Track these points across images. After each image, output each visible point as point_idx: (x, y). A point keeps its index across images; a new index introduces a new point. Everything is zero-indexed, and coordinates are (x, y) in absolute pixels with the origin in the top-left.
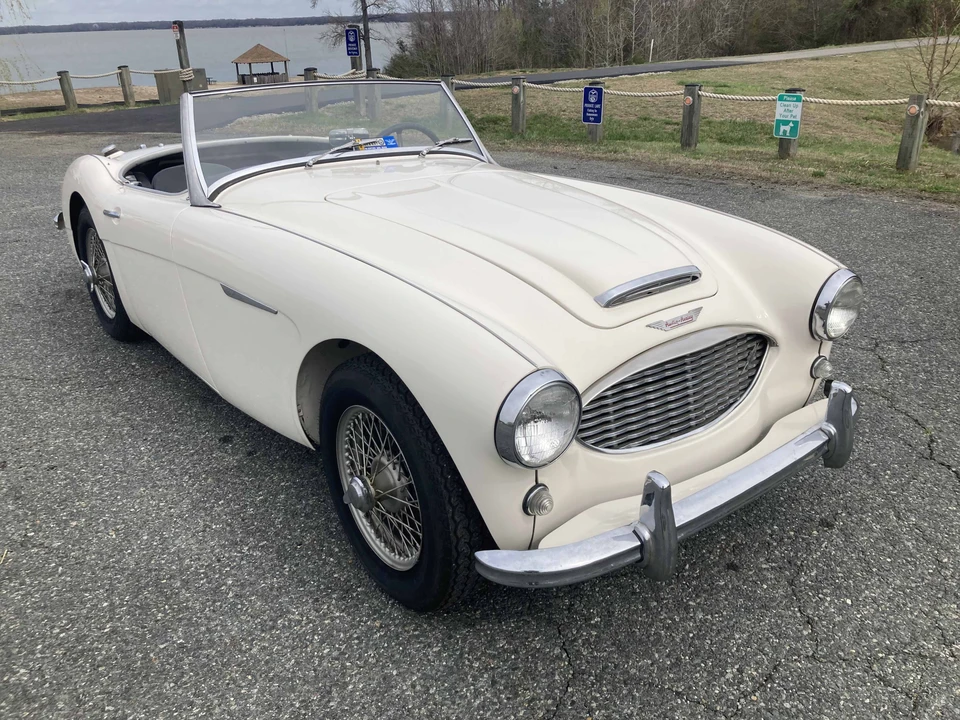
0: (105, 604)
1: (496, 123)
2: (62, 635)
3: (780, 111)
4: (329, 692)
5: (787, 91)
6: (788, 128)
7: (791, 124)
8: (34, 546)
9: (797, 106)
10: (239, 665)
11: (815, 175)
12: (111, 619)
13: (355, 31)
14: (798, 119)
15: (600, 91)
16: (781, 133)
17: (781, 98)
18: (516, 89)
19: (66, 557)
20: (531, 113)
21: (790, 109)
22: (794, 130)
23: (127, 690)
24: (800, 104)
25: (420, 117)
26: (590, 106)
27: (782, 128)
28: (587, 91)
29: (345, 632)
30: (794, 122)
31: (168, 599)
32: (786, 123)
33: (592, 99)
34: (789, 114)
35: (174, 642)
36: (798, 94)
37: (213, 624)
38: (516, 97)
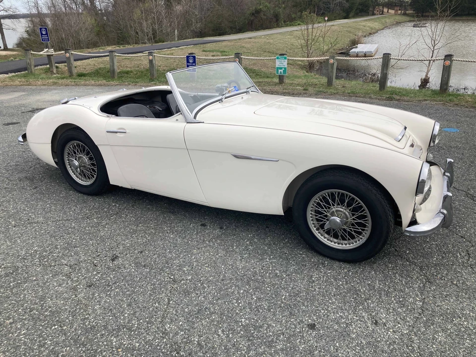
0: (242, 291)
1: (128, 74)
2: (240, 305)
3: (278, 64)
4: (358, 293)
5: (280, 55)
6: (282, 71)
7: (283, 69)
8: (181, 281)
9: (285, 61)
10: (318, 295)
11: (304, 90)
12: (252, 295)
13: (46, 28)
14: (286, 66)
15: (194, 57)
16: (279, 73)
17: (278, 58)
18: (151, 57)
19: (201, 281)
20: (144, 68)
21: (282, 62)
22: (285, 71)
23: (291, 313)
24: (286, 60)
25: (87, 72)
26: (190, 64)
27: (280, 71)
28: (188, 57)
29: (340, 276)
30: (284, 68)
31: (264, 283)
32: (281, 68)
33: (191, 61)
34: (282, 65)
35: (286, 295)
36: (285, 56)
37: (291, 286)
38: (151, 62)
